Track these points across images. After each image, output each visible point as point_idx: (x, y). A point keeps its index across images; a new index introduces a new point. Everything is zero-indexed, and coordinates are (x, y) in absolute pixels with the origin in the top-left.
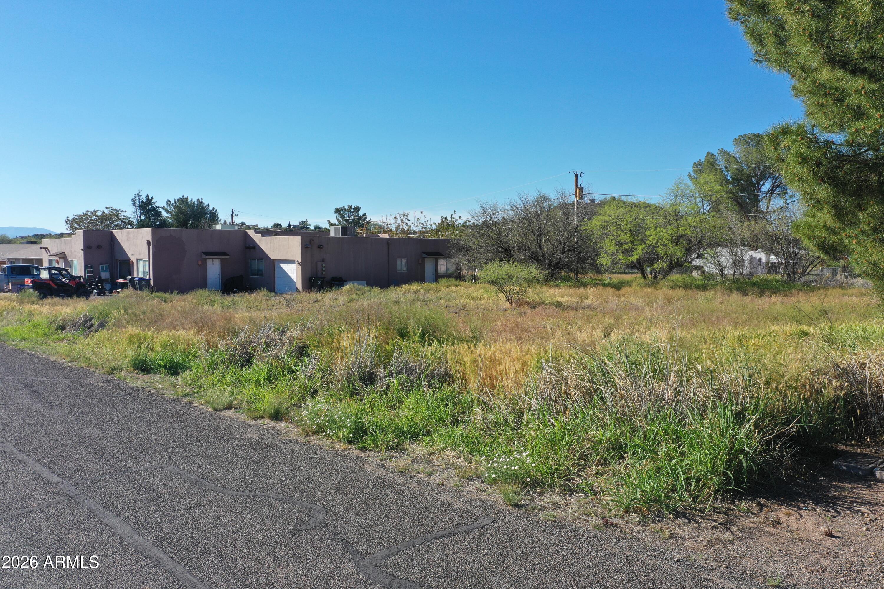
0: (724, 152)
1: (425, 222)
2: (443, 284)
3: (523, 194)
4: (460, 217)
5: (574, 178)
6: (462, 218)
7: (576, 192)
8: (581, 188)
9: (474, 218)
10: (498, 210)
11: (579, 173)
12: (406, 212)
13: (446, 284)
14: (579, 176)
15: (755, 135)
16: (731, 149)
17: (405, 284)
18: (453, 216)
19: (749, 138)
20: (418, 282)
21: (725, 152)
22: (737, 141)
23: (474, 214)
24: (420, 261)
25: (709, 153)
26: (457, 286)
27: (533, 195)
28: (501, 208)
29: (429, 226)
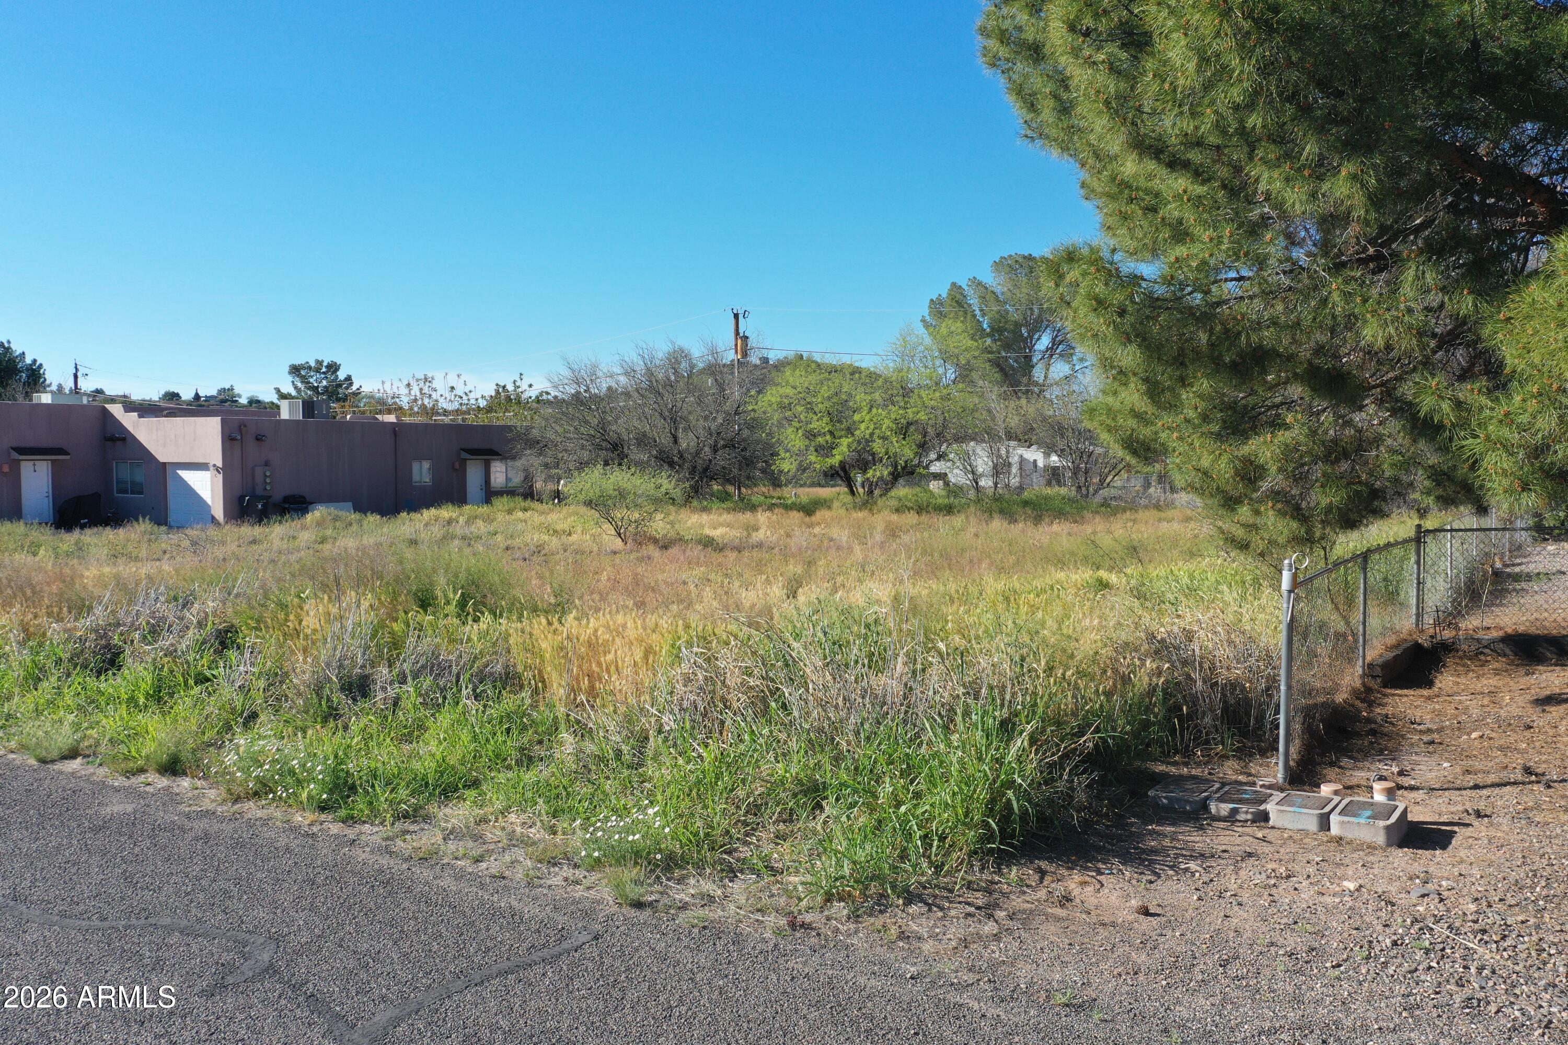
0: (977, 284)
1: (466, 394)
2: (500, 508)
3: (644, 346)
4: (530, 386)
5: (733, 321)
6: (533, 388)
7: (736, 345)
8: (745, 338)
9: (556, 387)
10: (600, 374)
11: (741, 312)
12: (430, 375)
13: (506, 507)
14: (741, 317)
15: (1024, 257)
16: (989, 278)
17: (428, 508)
18: (517, 384)
19: (1017, 261)
20: (453, 504)
21: (980, 283)
22: (1000, 265)
23: (557, 380)
24: (457, 466)
25: (954, 284)
26: (525, 510)
27: (661, 349)
28: (605, 370)
29: (473, 401)
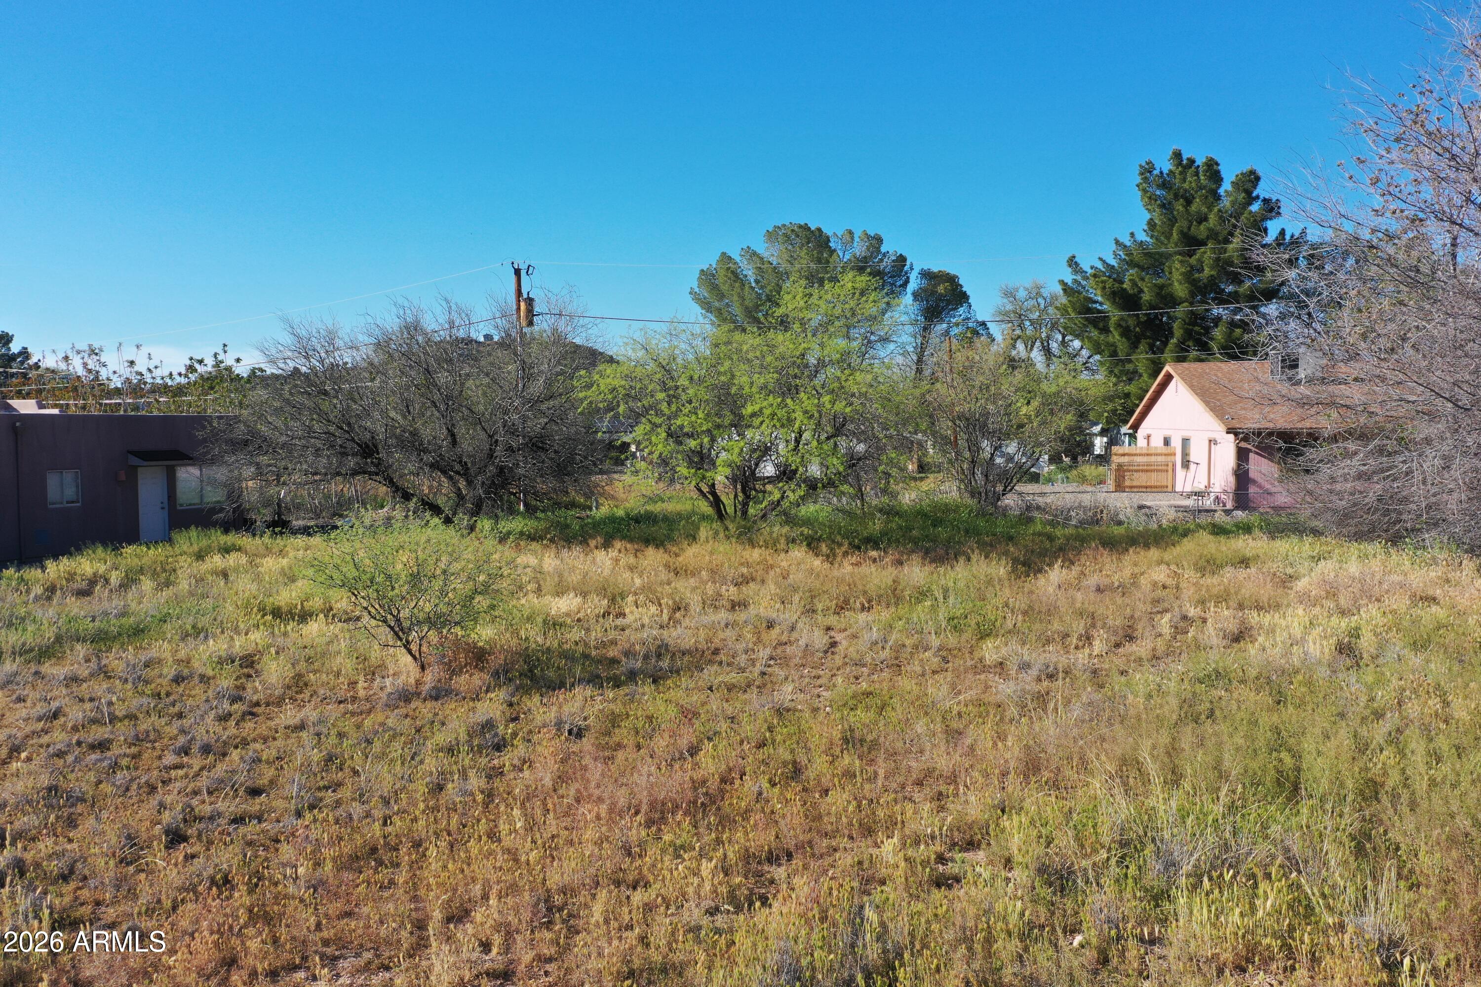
0: (752, 255)
1: (150, 370)
2: (185, 548)
3: (406, 304)
4: (238, 360)
5: (513, 278)
6: (242, 363)
7: (519, 309)
8: (530, 301)
9: (273, 362)
10: (339, 343)
11: (523, 267)
12: (96, 345)
13: (196, 548)
14: (523, 273)
15: (800, 227)
16: (761, 247)
18: (220, 358)
19: (793, 231)
21: (755, 254)
22: (771, 236)
23: (274, 351)
24: (122, 476)
25: (724, 254)
26: (226, 550)
28: (347, 339)
29: (159, 381)
